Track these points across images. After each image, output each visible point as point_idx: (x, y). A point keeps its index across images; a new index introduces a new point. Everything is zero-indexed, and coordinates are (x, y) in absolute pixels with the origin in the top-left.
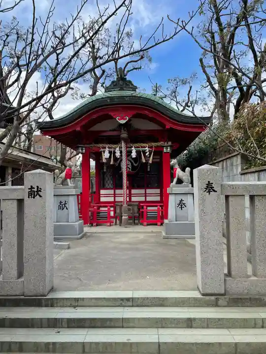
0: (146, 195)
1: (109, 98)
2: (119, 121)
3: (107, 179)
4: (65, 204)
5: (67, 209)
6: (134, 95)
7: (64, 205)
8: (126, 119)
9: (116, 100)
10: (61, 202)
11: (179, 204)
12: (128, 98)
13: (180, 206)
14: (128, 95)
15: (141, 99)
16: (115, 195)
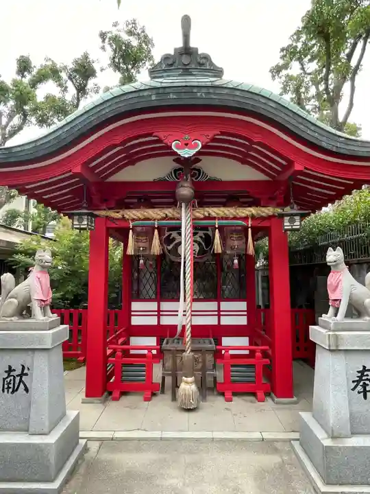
0: (219, 313)
1: (154, 91)
2: (179, 152)
3: (144, 281)
4: (21, 375)
5: (27, 390)
6: (217, 83)
7: (18, 379)
8: (196, 145)
9: (171, 96)
10: (10, 370)
11: (358, 382)
12: (204, 90)
13: (360, 388)
14: (203, 84)
15: (238, 93)
16: (159, 313)
